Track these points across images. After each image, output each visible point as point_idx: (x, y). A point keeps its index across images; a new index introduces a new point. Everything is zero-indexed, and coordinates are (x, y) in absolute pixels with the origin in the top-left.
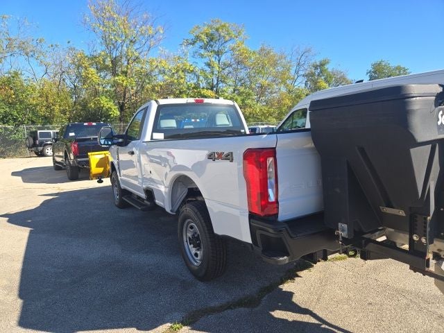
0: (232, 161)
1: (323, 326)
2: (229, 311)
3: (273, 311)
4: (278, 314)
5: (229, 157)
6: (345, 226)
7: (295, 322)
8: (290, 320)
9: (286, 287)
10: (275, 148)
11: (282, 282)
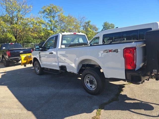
0: (117, 52)
1: (143, 103)
2: (112, 103)
3: (125, 101)
4: (127, 101)
5: (116, 51)
6: (156, 70)
7: (134, 103)
8: (132, 102)
9: (122, 93)
10: (135, 47)
11: (120, 92)
